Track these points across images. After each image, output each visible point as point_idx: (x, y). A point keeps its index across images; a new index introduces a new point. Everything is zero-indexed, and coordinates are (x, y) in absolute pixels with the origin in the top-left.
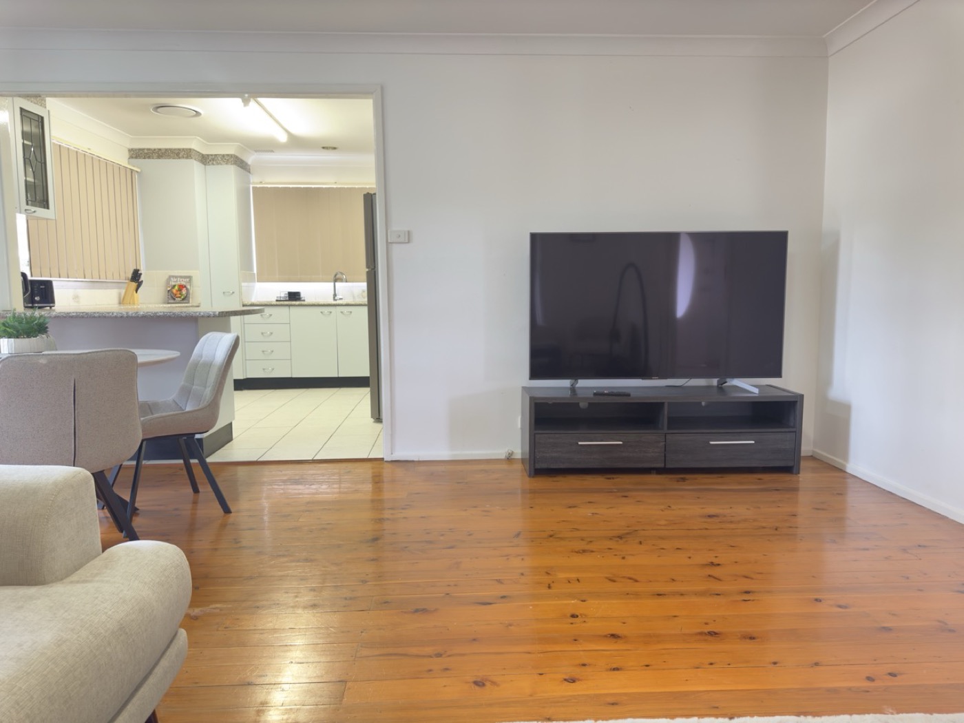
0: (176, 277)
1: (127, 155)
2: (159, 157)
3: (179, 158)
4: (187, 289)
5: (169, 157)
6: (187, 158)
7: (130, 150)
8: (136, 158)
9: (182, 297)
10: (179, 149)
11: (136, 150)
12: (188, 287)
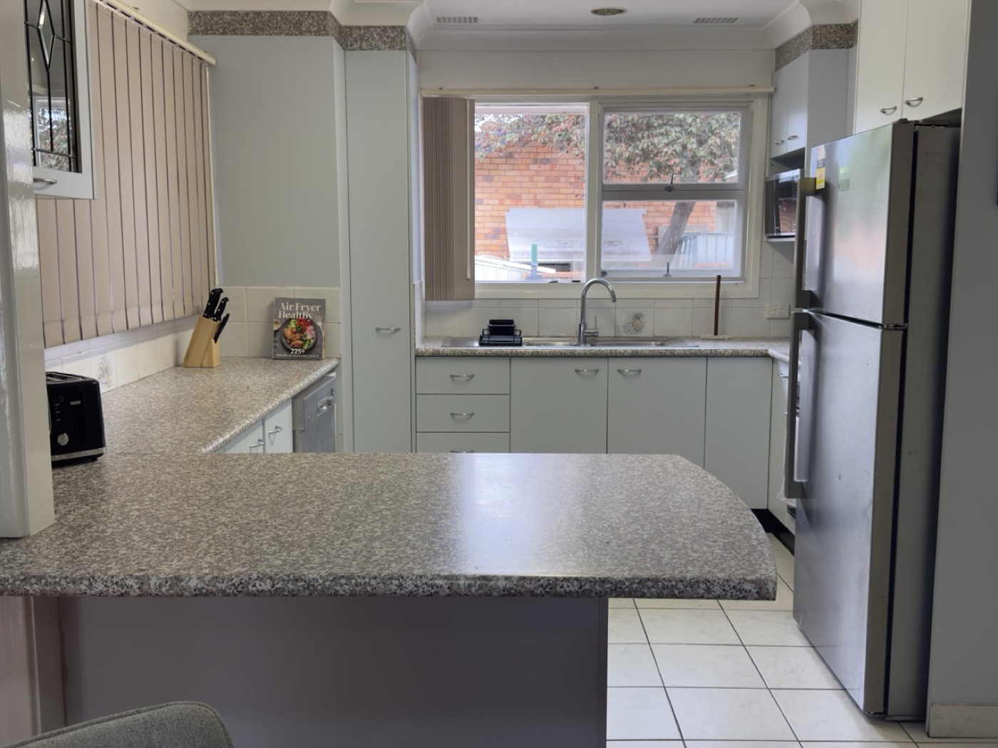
0: (292, 301)
1: (184, 26)
2: (256, 31)
3: (301, 33)
4: (316, 328)
5: (279, 31)
6: (318, 33)
7: (193, 16)
8: (205, 32)
9: (306, 347)
10: (301, 13)
11: (205, 14)
12: (320, 324)
